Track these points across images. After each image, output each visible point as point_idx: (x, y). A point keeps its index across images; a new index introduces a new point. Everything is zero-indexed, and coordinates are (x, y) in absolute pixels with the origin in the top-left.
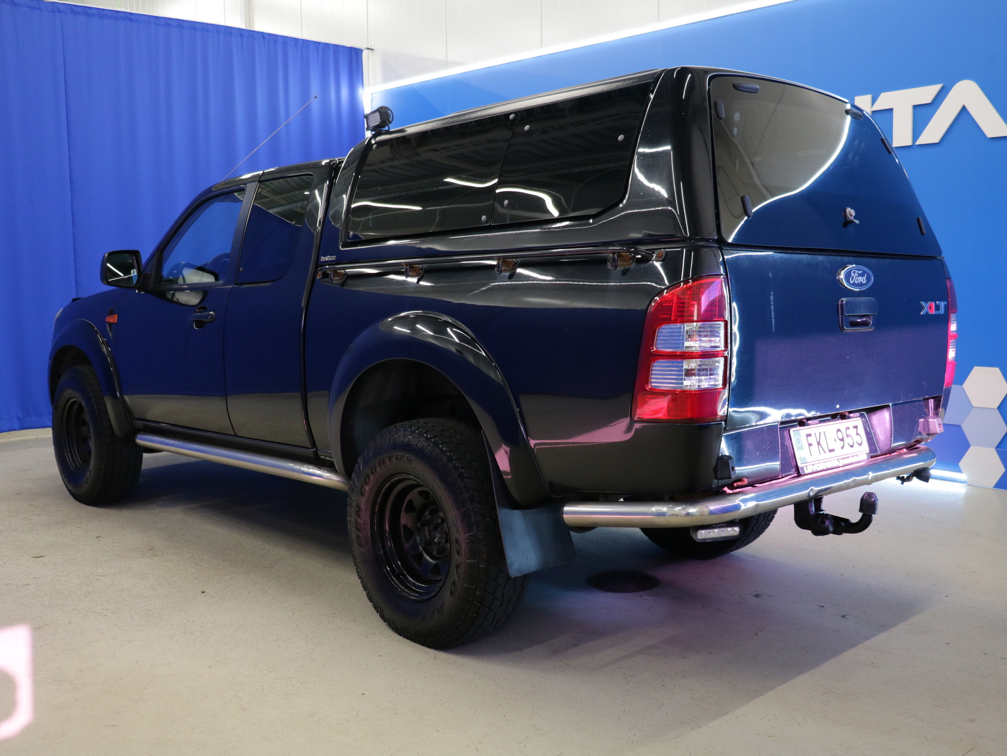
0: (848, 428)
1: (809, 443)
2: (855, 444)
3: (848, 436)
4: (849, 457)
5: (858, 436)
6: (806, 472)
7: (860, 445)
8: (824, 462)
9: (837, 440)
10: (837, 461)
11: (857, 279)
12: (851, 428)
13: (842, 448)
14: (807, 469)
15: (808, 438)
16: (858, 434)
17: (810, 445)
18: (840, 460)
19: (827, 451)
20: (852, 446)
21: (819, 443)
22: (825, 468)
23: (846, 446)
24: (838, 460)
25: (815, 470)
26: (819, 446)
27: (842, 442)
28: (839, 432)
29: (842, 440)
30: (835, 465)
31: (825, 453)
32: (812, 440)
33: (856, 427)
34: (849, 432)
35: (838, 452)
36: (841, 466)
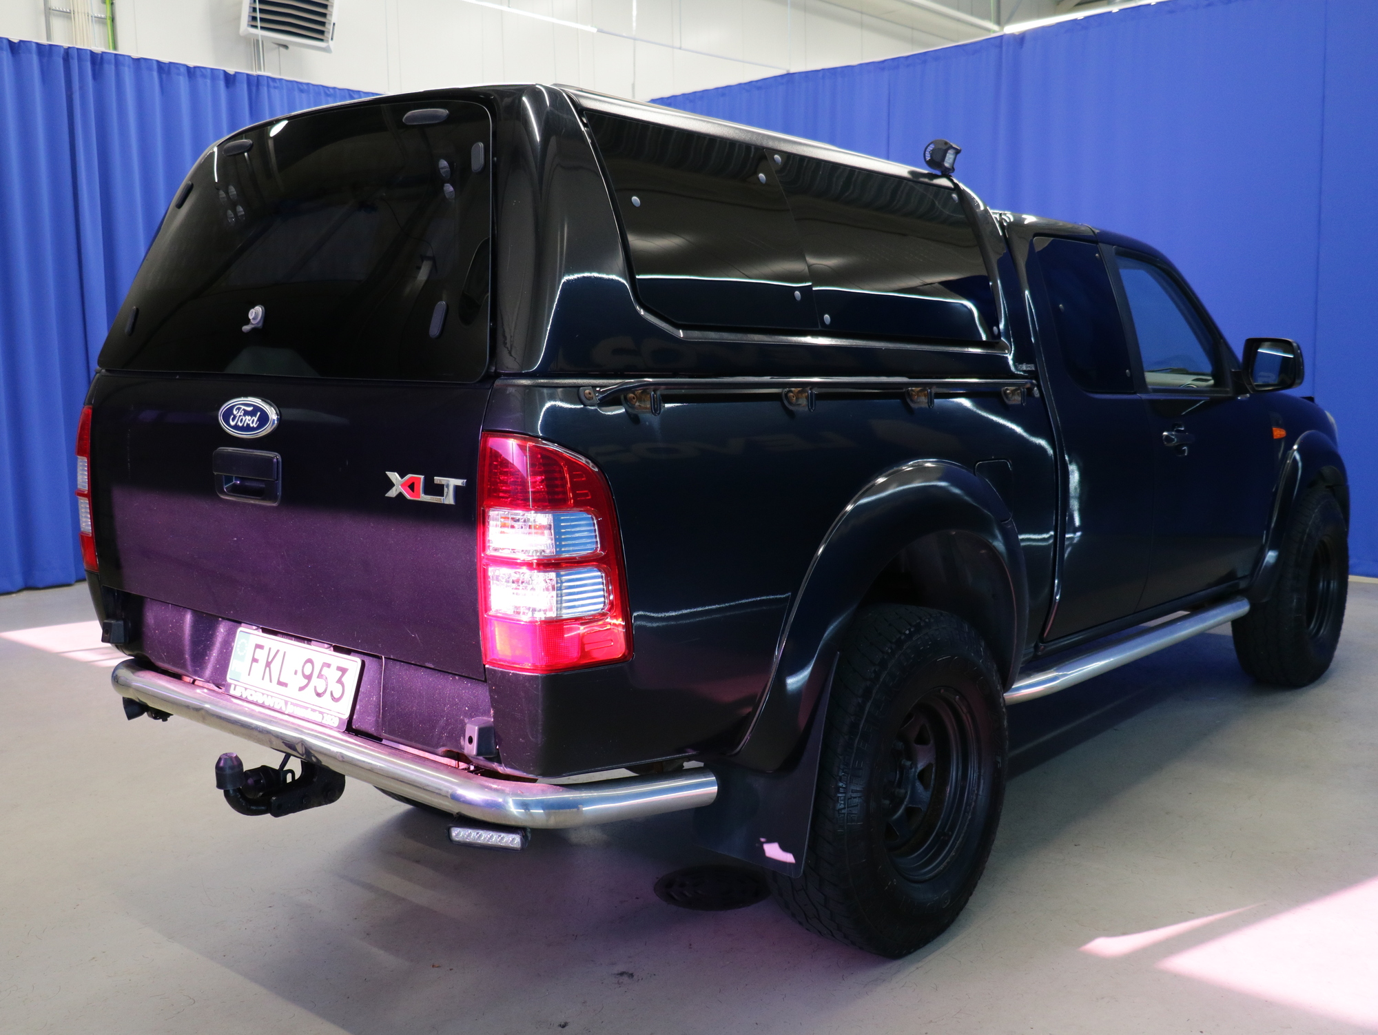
0: (329, 666)
1: (256, 657)
2: (328, 694)
3: (320, 676)
4: (307, 708)
5: (340, 686)
6: (232, 692)
7: (334, 699)
8: (263, 694)
9: (300, 673)
10: (283, 701)
11: (242, 419)
12: (334, 667)
13: (301, 689)
14: (235, 689)
15: (258, 650)
16: (340, 681)
17: (255, 660)
18: (289, 703)
19: (275, 680)
20: (319, 695)
21: (268, 664)
22: (260, 702)
23: (310, 688)
24: (286, 703)
25: (244, 696)
26: (268, 669)
27: (306, 681)
28: (309, 665)
29: (309, 678)
30: (277, 707)
31: (271, 681)
32: (261, 655)
33: (343, 671)
34: (325, 671)
35: (292, 691)
36: (286, 713)
